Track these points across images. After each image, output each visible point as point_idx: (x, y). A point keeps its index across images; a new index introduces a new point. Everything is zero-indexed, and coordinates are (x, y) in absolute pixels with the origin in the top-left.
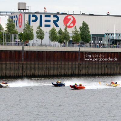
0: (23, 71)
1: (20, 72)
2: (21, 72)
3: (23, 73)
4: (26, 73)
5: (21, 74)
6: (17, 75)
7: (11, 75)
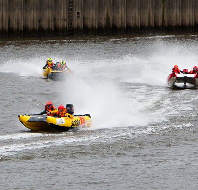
0: (70, 10)
1: (63, 13)
2: (66, 16)
3: (71, 20)
4: (84, 19)
5: (66, 24)
6: (52, 26)
7: (30, 26)
